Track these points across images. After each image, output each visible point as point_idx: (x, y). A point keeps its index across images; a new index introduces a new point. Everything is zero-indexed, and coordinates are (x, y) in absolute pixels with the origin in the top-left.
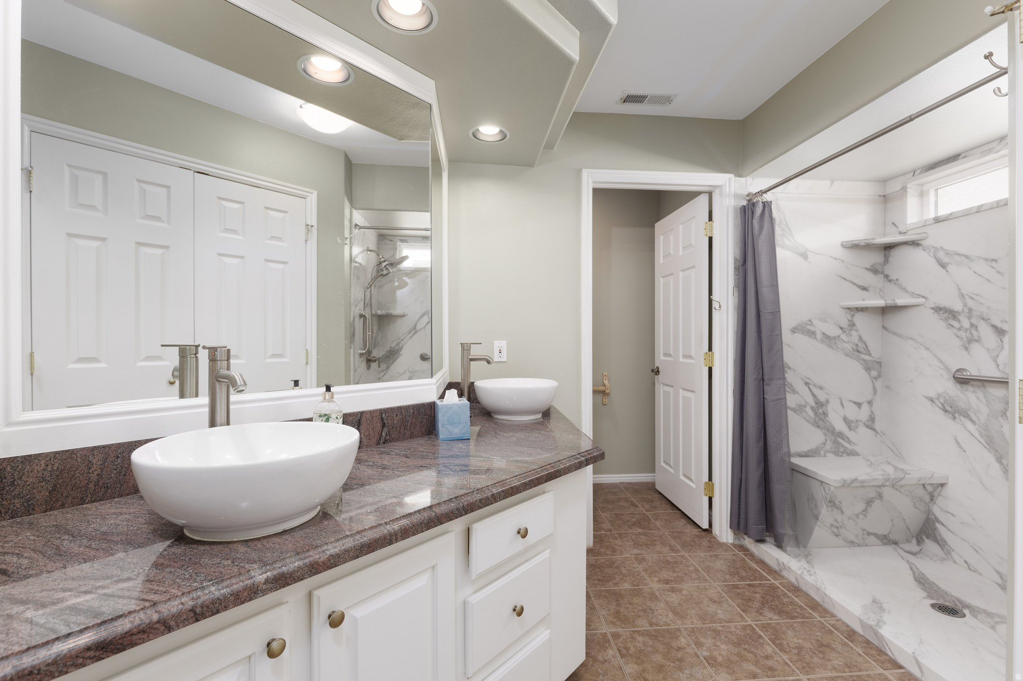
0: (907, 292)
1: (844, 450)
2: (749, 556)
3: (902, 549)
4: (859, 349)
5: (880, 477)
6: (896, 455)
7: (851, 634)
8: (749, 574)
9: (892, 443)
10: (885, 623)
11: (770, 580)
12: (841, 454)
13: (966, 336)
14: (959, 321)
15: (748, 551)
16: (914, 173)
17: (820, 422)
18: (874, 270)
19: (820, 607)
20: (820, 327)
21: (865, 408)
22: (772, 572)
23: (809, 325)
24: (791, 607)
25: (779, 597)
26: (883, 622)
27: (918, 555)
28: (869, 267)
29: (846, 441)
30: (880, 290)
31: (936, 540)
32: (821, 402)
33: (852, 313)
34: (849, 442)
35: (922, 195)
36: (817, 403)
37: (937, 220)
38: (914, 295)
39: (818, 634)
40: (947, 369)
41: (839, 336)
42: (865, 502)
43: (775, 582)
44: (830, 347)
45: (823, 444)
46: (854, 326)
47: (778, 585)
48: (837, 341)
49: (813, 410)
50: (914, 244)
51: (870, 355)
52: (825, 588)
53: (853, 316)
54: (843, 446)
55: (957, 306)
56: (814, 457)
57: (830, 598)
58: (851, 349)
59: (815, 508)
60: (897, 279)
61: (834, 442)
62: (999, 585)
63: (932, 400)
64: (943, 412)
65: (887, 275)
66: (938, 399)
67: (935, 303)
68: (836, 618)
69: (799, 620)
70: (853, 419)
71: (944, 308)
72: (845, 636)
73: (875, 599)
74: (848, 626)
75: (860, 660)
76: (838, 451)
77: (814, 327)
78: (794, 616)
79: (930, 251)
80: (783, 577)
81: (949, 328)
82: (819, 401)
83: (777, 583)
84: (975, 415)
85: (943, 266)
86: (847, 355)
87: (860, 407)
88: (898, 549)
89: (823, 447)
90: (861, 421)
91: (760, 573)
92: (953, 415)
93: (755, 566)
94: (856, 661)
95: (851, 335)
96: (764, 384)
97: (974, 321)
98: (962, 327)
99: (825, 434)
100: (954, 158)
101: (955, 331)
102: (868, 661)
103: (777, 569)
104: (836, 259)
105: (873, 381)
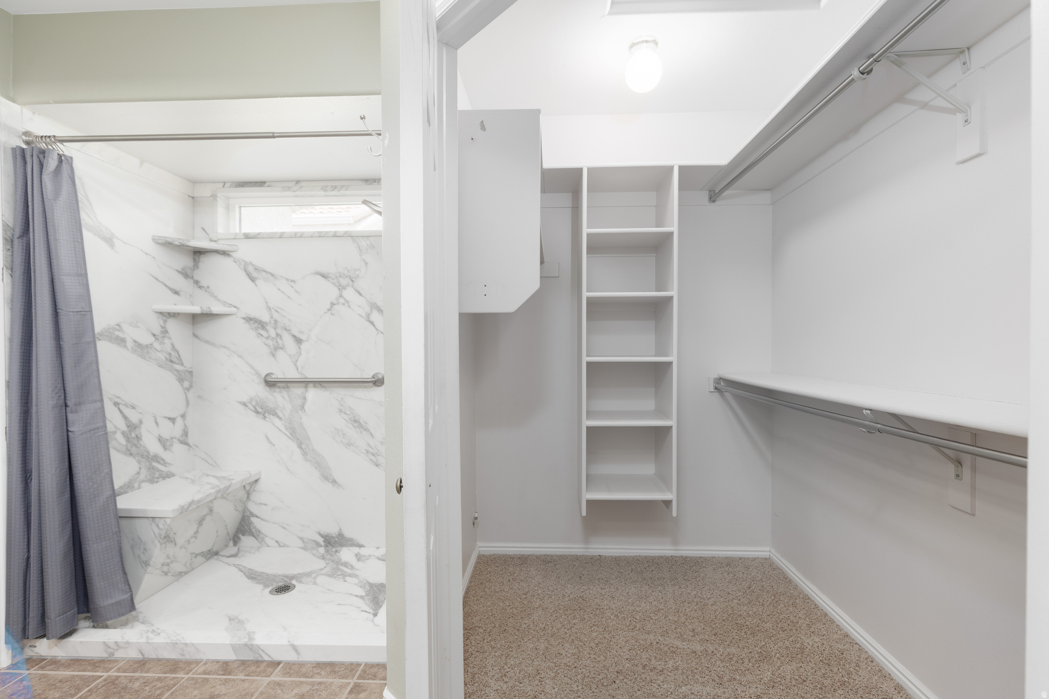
0: (219, 300)
1: (160, 474)
2: (50, 665)
3: (224, 556)
4: (172, 359)
5: (213, 491)
6: (211, 465)
7: (226, 667)
8: (64, 690)
9: (206, 453)
10: (254, 632)
11: (101, 677)
12: (157, 480)
13: (273, 344)
14: (267, 331)
15: (44, 660)
16: (224, 185)
17: (133, 449)
18: (185, 274)
19: (180, 663)
20: (131, 333)
21: (179, 422)
22: (97, 664)
23: (118, 330)
24: (147, 688)
25: (126, 687)
26: (252, 632)
27: (239, 555)
28: (180, 269)
29: (162, 464)
30: (191, 296)
31: (252, 534)
32: (134, 425)
33: (165, 318)
34: (165, 463)
35: (228, 208)
36: (128, 426)
37: (247, 236)
38: (225, 303)
39: (196, 692)
40: (258, 374)
41: (151, 344)
42: (198, 522)
43: (110, 673)
44: (143, 357)
45: (137, 474)
46: (166, 333)
47: (116, 674)
48: (150, 350)
49: (124, 436)
50: (224, 253)
51: (182, 364)
52: (183, 638)
53: (165, 322)
54: (159, 470)
55: (265, 318)
56: (127, 492)
57: (193, 644)
58: (164, 359)
59: (143, 553)
60: (208, 287)
61: (149, 468)
62: (302, 548)
63: (245, 404)
64: (255, 414)
65: (197, 281)
66: (250, 402)
67: (246, 313)
68: (202, 663)
69: (166, 695)
70: (168, 437)
71: (254, 318)
72: (221, 673)
73: (230, 617)
74: (218, 662)
75: (246, 685)
76: (153, 477)
77: (124, 333)
78: (158, 695)
79: (240, 264)
80: (116, 661)
81: (258, 337)
82: (131, 422)
83: (113, 673)
84: (281, 412)
85: (253, 280)
86: (160, 366)
87: (174, 423)
88: (221, 558)
89: (137, 478)
90: (175, 438)
91: (81, 677)
92: (264, 415)
93: (68, 673)
94: (244, 690)
95: (164, 344)
96: (68, 411)
97: (279, 331)
98: (269, 336)
99: (139, 462)
100: (261, 184)
101: (264, 339)
102: (253, 681)
103: (105, 655)
104: (147, 254)
105: (185, 393)
